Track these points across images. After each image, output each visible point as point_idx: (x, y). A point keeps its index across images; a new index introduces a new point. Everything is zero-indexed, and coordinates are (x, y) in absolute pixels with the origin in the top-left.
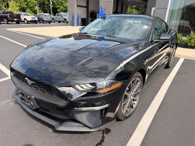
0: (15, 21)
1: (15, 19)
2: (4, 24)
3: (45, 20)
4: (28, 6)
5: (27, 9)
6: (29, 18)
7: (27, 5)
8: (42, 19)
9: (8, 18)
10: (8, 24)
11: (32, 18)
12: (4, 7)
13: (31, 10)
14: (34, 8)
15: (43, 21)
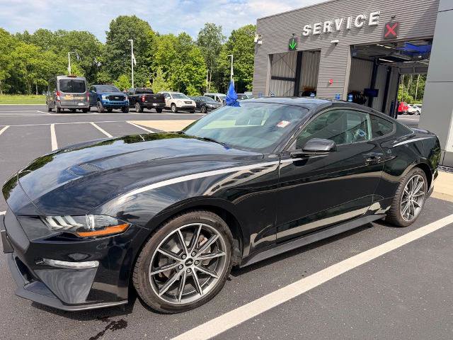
0: (153, 107)
1: (155, 105)
2: (135, 112)
3: (211, 106)
4: (191, 79)
5: (188, 85)
6: (180, 103)
7: (190, 77)
8: (204, 105)
9: (142, 101)
10: (141, 111)
11: (186, 102)
12: (149, 82)
13: (196, 87)
14: (201, 83)
15: (207, 107)
